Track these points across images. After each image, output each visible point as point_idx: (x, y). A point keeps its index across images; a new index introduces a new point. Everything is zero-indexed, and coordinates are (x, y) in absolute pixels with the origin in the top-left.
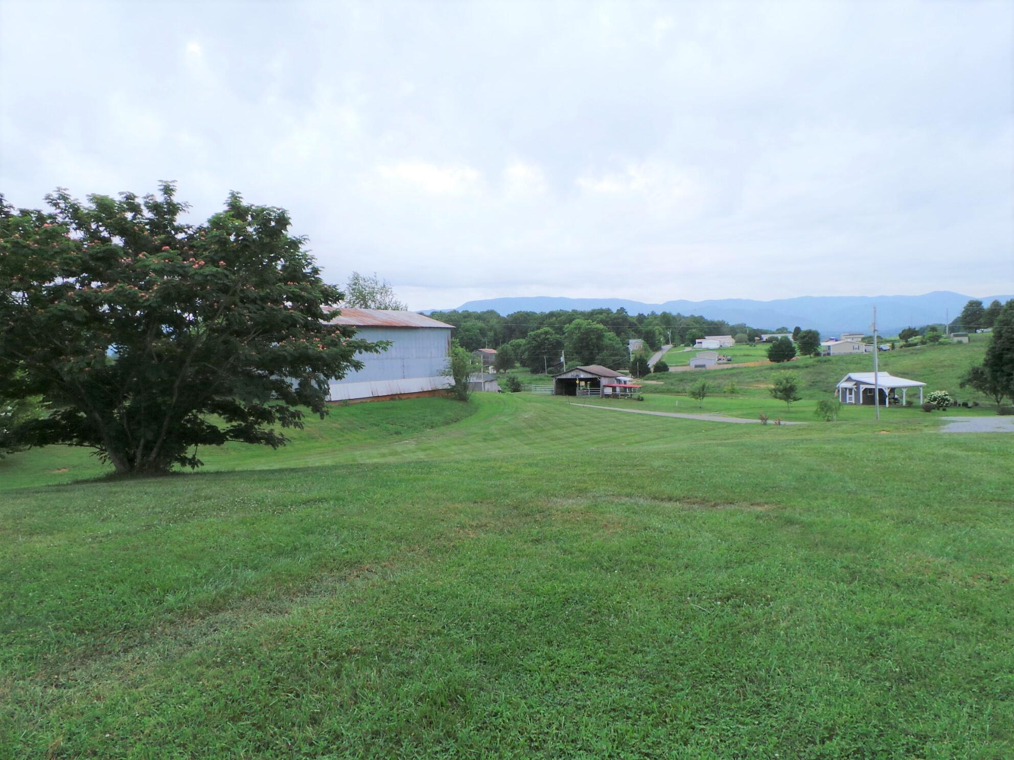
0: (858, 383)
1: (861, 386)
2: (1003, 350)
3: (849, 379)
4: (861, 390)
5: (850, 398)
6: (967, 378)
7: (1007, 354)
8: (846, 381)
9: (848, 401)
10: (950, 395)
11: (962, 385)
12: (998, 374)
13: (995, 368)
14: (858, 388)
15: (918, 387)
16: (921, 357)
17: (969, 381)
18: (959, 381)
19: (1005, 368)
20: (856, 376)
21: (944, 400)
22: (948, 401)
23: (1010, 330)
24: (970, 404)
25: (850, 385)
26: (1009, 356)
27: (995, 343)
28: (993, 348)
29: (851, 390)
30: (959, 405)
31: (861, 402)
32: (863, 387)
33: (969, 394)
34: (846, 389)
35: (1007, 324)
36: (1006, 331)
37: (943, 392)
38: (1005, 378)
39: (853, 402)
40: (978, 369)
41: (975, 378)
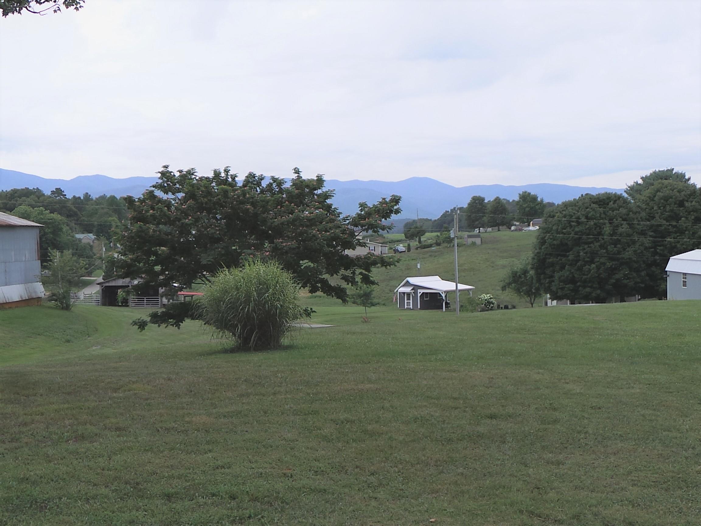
0: (416, 288)
1: (419, 291)
2: (546, 254)
3: (408, 284)
4: (419, 295)
5: (408, 304)
6: (507, 281)
7: (549, 259)
8: (403, 286)
9: (406, 307)
10: (495, 298)
11: (504, 288)
12: (542, 276)
13: (539, 271)
14: (416, 293)
15: (468, 290)
16: (441, 261)
17: (510, 284)
18: (502, 284)
19: (548, 272)
20: (413, 280)
21: (490, 303)
22: (493, 304)
23: (551, 237)
24: (510, 307)
25: (408, 290)
26: (551, 260)
27: (540, 249)
28: (538, 253)
29: (409, 294)
30: (502, 308)
31: (419, 307)
32: (420, 291)
33: (508, 296)
34: (404, 293)
35: (547, 232)
36: (548, 238)
37: (488, 295)
38: (547, 280)
39: (411, 307)
40: (517, 272)
41: (515, 281)
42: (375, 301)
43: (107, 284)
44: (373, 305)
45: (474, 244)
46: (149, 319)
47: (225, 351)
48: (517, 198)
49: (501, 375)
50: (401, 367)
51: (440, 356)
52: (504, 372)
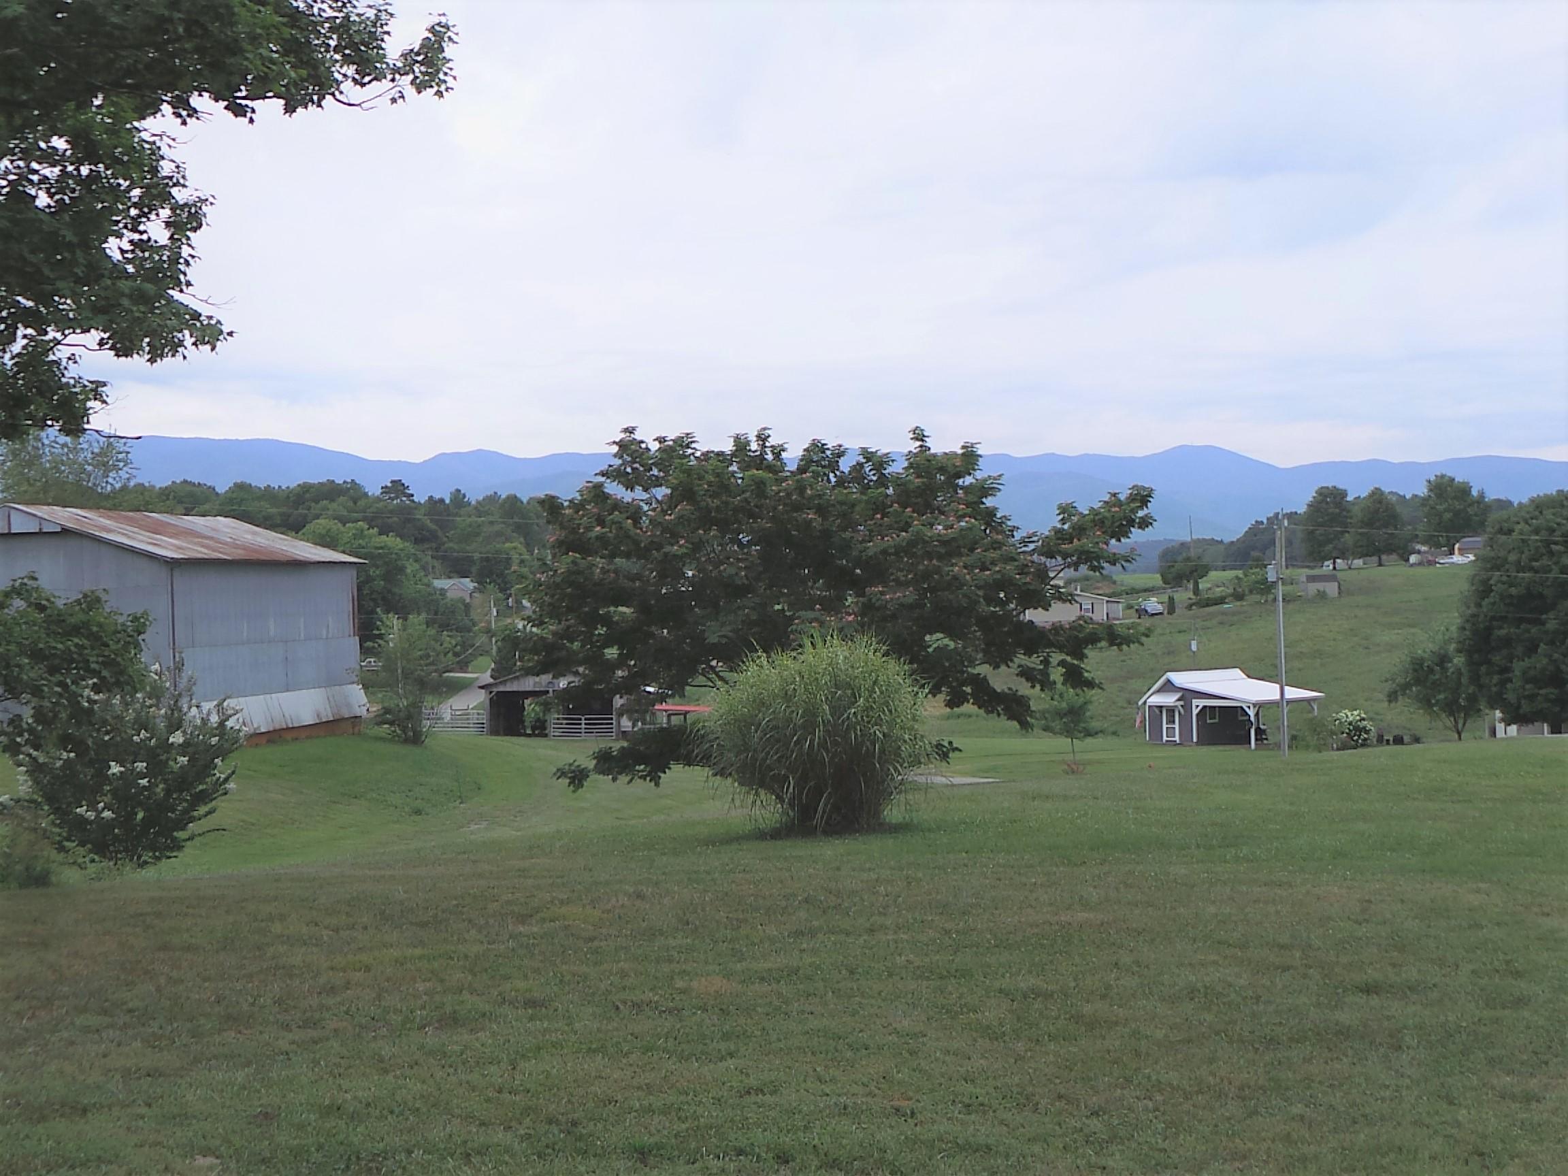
0: (1188, 695)
1: (1195, 702)
2: (1493, 618)
3: (1169, 687)
4: (1195, 712)
5: (1170, 731)
6: (1400, 680)
7: (1501, 628)
8: (1159, 691)
9: (1165, 738)
10: (1371, 719)
11: (1392, 697)
12: (1483, 669)
13: (1476, 656)
14: (1187, 707)
15: (1309, 701)
16: (1246, 634)
17: (1405, 687)
18: (1389, 687)
19: (1497, 658)
20: (1182, 679)
21: (1359, 730)
22: (1367, 732)
23: (1505, 579)
24: (1406, 739)
25: (1169, 699)
26: (1503, 632)
27: (1479, 605)
28: (1473, 616)
29: (1171, 711)
30: (1388, 741)
31: (1195, 739)
32: (1198, 703)
33: (1404, 715)
34: (1160, 708)
35: (1497, 568)
36: (1498, 582)
37: (1356, 713)
38: (1496, 679)
39: (1177, 738)
40: (1422, 660)
41: (1418, 682)
42: (1095, 725)
43: (502, 689)
44: (1089, 734)
45: (1322, 595)
46: (591, 764)
47: (761, 835)
48: (1423, 491)
49: (1390, 895)
50: (1156, 874)
51: (1245, 850)
52: (1398, 888)
